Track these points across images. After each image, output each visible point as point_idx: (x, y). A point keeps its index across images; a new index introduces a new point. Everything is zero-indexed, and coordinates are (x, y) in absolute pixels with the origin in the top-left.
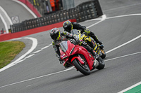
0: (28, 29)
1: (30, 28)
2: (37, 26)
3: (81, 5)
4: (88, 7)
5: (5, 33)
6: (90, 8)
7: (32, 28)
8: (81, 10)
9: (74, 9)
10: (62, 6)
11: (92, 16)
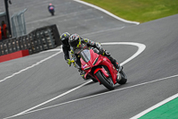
3: (34, 32)
4: (44, 34)
6: (45, 36)
8: (35, 39)
9: (26, 37)
10: (10, 33)
11: (48, 46)
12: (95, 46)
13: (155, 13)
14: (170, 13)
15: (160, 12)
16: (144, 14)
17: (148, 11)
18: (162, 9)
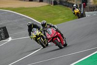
11: (1, 38)
12: (54, 27)
13: (60, 20)
14: (68, 20)
15: (62, 19)
16: (54, 21)
17: (56, 19)
18: (64, 18)
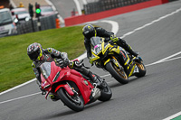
0: (106, 9)
1: (109, 9)
2: (118, 6)
5: (77, 15)
7: (112, 8)
